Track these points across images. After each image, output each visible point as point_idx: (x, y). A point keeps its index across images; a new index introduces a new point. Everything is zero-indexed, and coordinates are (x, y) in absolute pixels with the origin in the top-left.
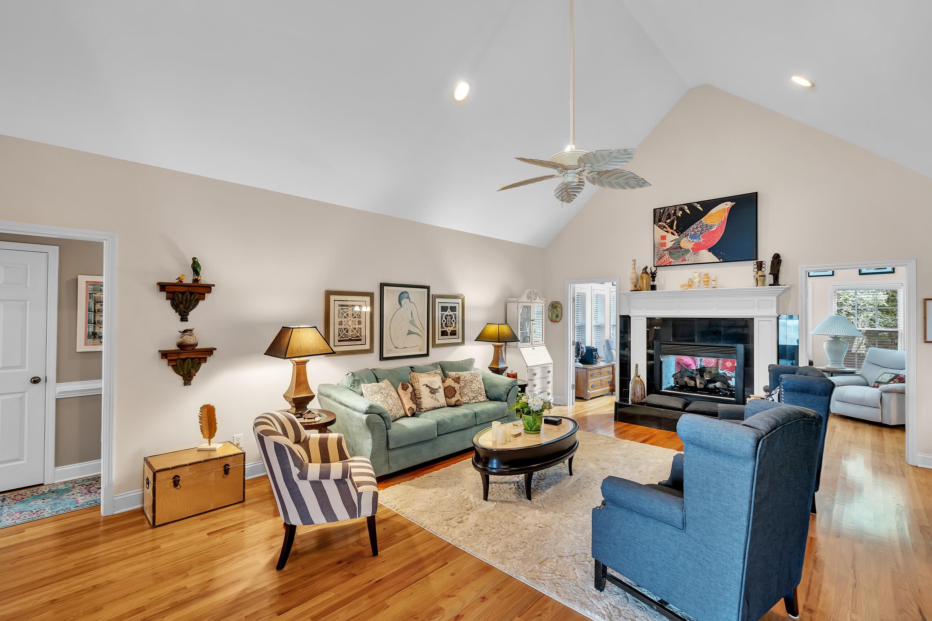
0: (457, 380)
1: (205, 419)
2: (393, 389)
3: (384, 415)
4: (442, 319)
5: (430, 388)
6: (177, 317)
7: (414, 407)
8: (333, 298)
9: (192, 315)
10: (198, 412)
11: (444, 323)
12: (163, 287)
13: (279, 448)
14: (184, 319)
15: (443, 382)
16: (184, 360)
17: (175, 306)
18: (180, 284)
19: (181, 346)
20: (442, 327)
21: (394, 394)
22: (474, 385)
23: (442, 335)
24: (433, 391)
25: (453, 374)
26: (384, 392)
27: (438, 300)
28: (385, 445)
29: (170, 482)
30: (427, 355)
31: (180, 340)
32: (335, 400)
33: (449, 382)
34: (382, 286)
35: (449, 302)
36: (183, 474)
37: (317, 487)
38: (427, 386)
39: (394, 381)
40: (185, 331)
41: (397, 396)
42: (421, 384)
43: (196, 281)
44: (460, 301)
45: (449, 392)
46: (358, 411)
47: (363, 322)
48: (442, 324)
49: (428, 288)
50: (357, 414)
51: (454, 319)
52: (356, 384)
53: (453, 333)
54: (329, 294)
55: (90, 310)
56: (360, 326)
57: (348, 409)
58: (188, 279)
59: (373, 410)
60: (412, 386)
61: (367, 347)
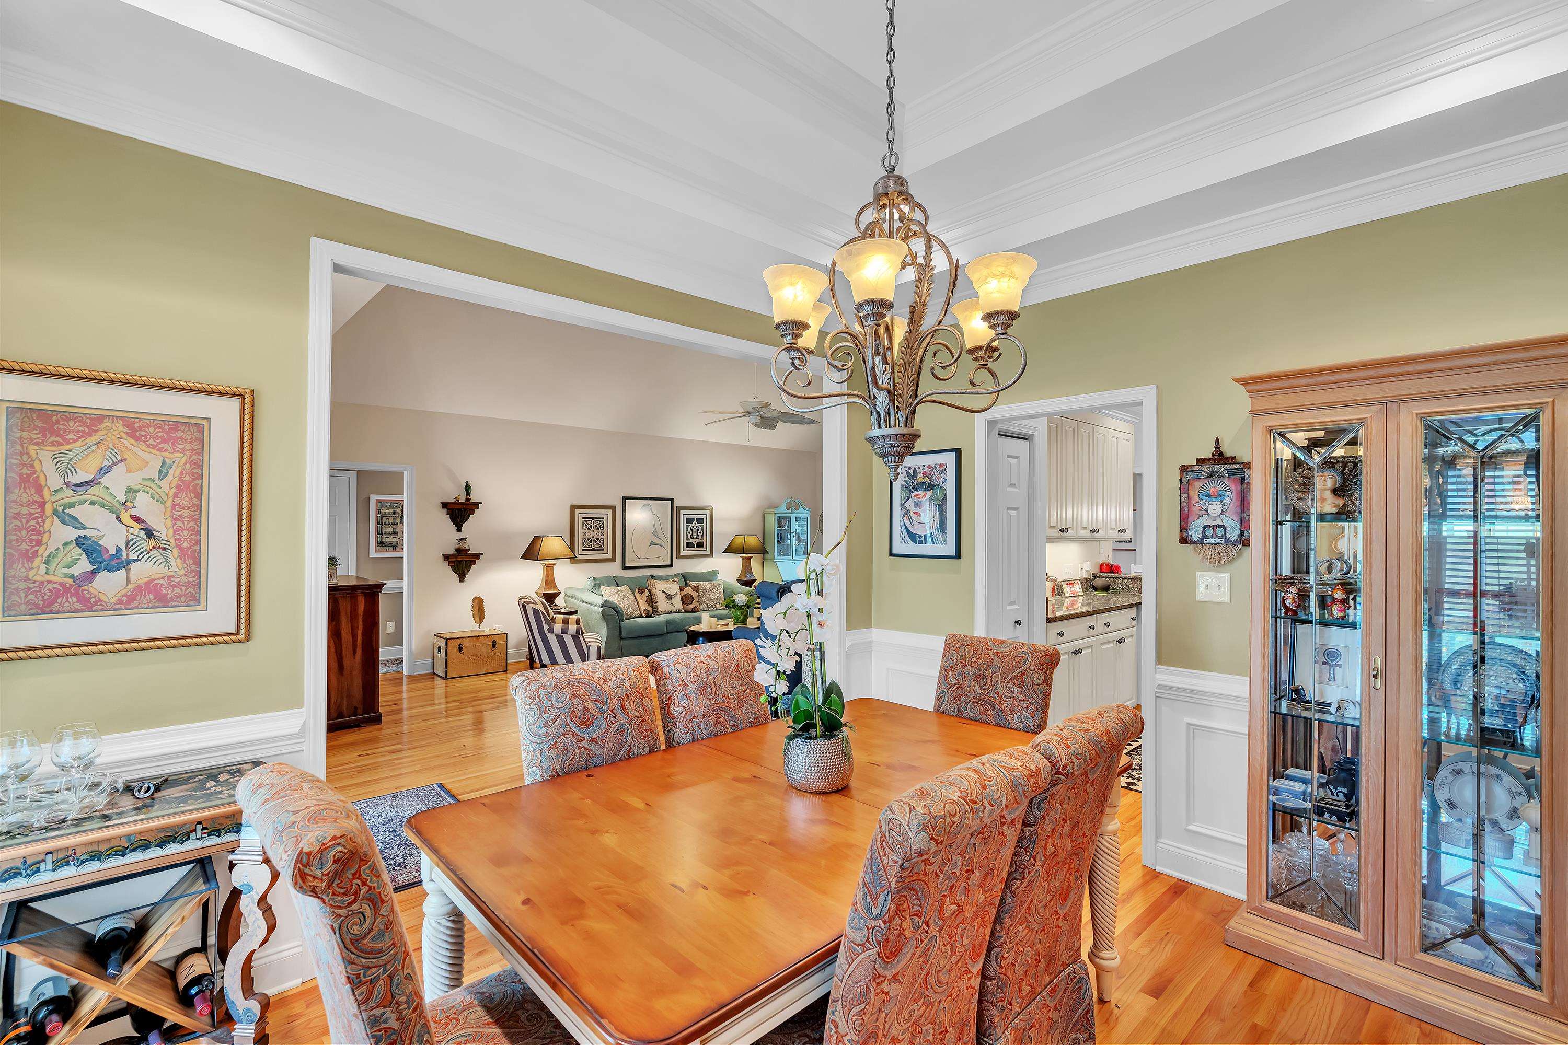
0: (696, 589)
1: (476, 609)
2: (630, 592)
3: (617, 609)
4: (687, 530)
5: (666, 593)
6: (454, 528)
7: (650, 609)
8: (577, 511)
9: (465, 526)
10: (471, 603)
11: (689, 535)
12: (445, 505)
13: (535, 612)
14: (459, 530)
15: (681, 589)
16: (460, 562)
17: (453, 520)
18: (457, 503)
19: (458, 550)
20: (688, 539)
21: (631, 597)
22: (713, 594)
23: (687, 547)
24: (669, 597)
25: (693, 583)
26: (621, 594)
27: (682, 512)
28: (618, 634)
29: (456, 649)
30: (671, 566)
31: (457, 546)
32: (578, 600)
33: (688, 590)
34: (624, 499)
35: (694, 514)
36: (465, 643)
37: (560, 639)
38: (663, 592)
39: (632, 587)
40: (462, 539)
41: (634, 598)
42: (657, 590)
43: (468, 500)
44: (708, 512)
45: (686, 599)
46: (596, 606)
47: (606, 534)
48: (687, 535)
49: (672, 500)
50: (595, 608)
51: (700, 530)
52: (597, 587)
53: (700, 545)
54: (574, 507)
55: (378, 523)
56: (602, 537)
57: (588, 605)
58: (462, 500)
59: (607, 604)
60: (649, 592)
61: (610, 556)
